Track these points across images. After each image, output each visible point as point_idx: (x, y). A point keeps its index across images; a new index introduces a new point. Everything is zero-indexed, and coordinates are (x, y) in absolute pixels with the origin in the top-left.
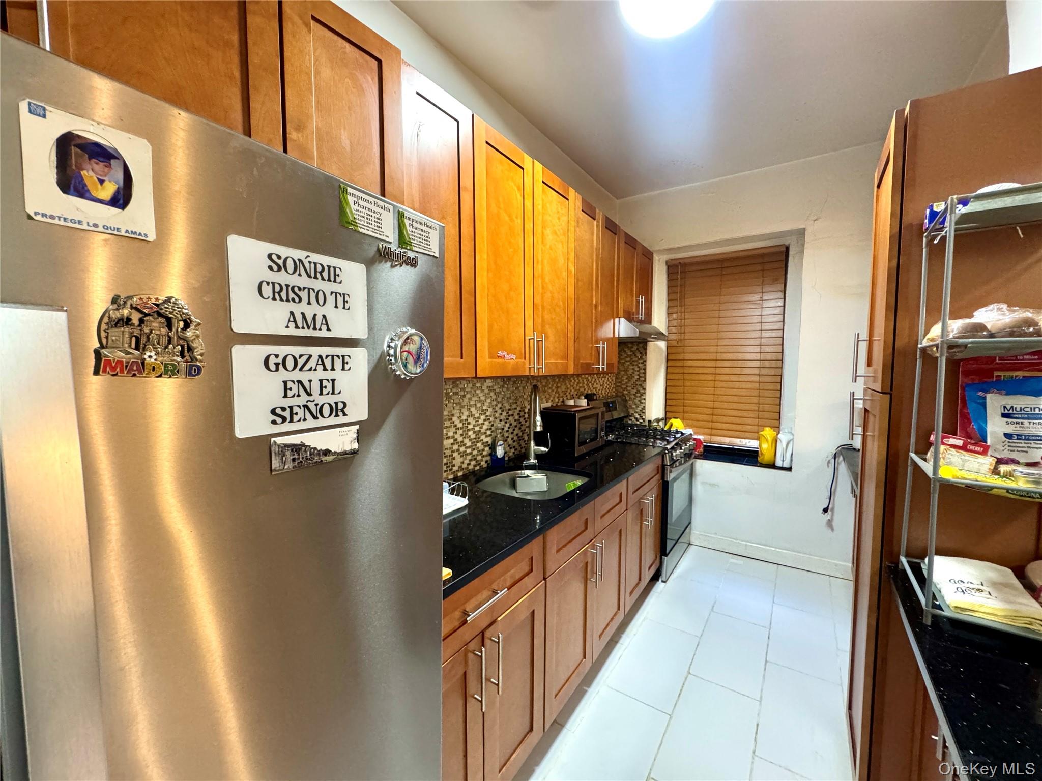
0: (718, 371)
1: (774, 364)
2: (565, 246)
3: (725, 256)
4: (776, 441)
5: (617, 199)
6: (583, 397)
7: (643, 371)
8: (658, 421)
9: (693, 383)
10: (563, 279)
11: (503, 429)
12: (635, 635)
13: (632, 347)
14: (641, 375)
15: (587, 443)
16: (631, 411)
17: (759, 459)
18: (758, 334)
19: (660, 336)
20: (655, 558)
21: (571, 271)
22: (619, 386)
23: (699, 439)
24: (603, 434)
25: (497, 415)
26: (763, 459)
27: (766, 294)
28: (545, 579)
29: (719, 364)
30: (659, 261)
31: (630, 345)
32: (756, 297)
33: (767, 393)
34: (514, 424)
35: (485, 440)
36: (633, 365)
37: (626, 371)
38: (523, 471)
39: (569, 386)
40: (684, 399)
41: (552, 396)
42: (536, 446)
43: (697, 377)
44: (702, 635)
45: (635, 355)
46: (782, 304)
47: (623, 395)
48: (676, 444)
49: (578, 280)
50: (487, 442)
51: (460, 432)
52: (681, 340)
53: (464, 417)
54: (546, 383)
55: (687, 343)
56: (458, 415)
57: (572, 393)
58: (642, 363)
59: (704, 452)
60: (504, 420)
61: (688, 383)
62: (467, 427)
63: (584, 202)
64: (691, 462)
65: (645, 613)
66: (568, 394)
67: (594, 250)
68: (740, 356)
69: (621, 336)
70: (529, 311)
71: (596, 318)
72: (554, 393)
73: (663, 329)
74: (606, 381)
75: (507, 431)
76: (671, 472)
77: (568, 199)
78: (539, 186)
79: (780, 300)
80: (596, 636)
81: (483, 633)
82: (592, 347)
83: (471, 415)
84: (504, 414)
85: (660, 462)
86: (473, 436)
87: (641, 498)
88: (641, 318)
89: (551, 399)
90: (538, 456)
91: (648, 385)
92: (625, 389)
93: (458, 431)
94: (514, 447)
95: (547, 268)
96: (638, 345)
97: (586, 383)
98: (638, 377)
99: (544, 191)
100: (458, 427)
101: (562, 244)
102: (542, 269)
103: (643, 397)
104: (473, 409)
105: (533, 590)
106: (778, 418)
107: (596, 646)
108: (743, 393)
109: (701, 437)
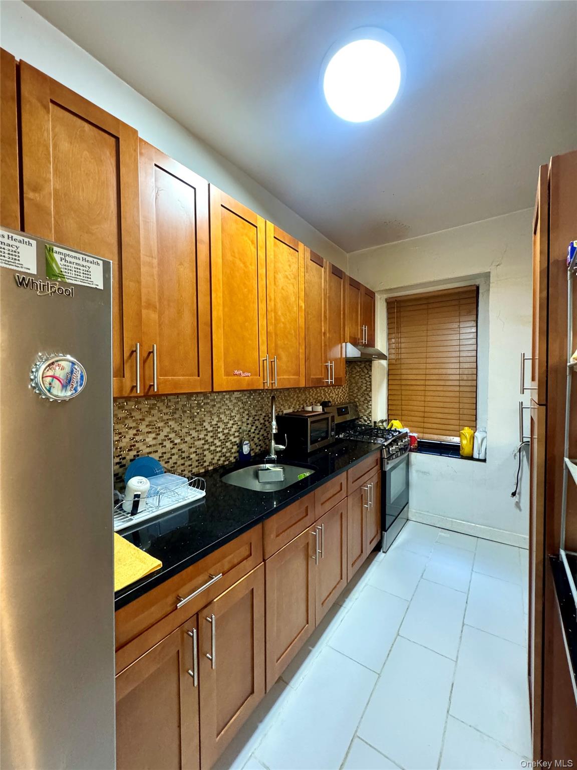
0: (428, 383)
1: (470, 377)
2: (295, 287)
3: (430, 295)
4: (474, 438)
5: (347, 253)
6: (319, 404)
7: (369, 383)
8: (382, 422)
9: (410, 393)
10: (294, 313)
11: (250, 431)
12: (356, 599)
13: (360, 365)
14: (368, 386)
15: (319, 441)
16: (361, 415)
17: (461, 452)
18: (457, 354)
19: (381, 356)
20: (376, 533)
21: (301, 307)
22: (351, 395)
23: (414, 436)
24: (333, 433)
25: (244, 420)
26: (463, 452)
27: (462, 323)
28: (264, 560)
29: (428, 377)
30: (380, 299)
31: (359, 364)
32: (455, 325)
33: (465, 400)
34: (260, 426)
35: (234, 440)
36: (362, 379)
37: (356, 383)
38: (264, 465)
39: (308, 396)
40: (402, 405)
41: (294, 404)
42: (276, 444)
43: (412, 388)
44: (411, 600)
45: (363, 371)
46: (475, 331)
47: (355, 402)
48: (393, 441)
49: (308, 314)
50: (236, 442)
51: (211, 434)
52: (399, 359)
53: (214, 423)
54: (288, 394)
55: (403, 361)
56: (209, 421)
57: (311, 401)
58: (368, 377)
59: (418, 447)
60: (251, 423)
61: (404, 393)
62: (217, 430)
63: (312, 253)
64: (406, 454)
65: (367, 579)
66: (307, 402)
67: (323, 290)
68: (444, 371)
69: (348, 356)
70: (263, 338)
71: (325, 342)
72: (295, 401)
73: (385, 352)
74: (340, 391)
75: (254, 432)
76: (388, 463)
77: (298, 251)
78: (271, 241)
79: (473, 328)
80: (318, 604)
81: (197, 614)
82: (322, 366)
83: (220, 421)
84: (251, 419)
85: (379, 456)
86: (222, 437)
87: (362, 486)
88: (365, 343)
89: (293, 406)
90: (278, 452)
91: (374, 394)
92: (356, 397)
93: (208, 434)
94: (260, 445)
95: (279, 305)
96: (365, 363)
97: (323, 393)
98: (365, 388)
99: (275, 244)
100: (208, 430)
101: (293, 286)
102: (275, 305)
103: (370, 404)
104: (222, 416)
105: (252, 571)
106: (475, 420)
107: (319, 613)
108: (448, 400)
109: (415, 435)
